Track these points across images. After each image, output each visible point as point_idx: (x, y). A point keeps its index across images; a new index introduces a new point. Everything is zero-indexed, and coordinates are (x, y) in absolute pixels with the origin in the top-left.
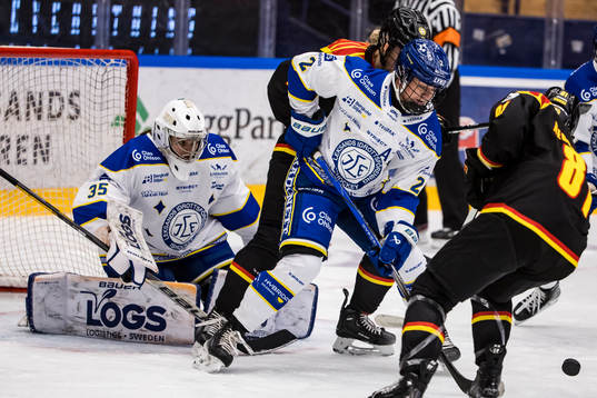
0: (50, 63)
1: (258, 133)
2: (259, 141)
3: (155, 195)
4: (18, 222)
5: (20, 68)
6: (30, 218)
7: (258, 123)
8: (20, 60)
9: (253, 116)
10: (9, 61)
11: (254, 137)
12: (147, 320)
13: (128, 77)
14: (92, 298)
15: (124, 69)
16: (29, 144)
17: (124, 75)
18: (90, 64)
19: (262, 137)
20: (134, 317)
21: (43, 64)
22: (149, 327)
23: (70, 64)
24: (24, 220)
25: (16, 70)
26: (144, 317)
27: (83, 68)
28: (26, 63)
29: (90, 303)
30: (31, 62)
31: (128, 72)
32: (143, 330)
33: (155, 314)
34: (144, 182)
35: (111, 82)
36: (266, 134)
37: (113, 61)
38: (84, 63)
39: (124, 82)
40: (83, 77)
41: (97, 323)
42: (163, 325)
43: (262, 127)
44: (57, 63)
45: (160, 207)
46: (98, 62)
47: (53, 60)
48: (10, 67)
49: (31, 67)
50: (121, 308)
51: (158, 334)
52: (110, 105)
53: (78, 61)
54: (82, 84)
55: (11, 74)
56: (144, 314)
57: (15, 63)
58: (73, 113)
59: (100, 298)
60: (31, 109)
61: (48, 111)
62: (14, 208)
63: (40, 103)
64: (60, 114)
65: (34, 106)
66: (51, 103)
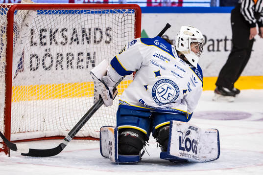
0: (92, 12)
1: (211, 48)
2: (212, 53)
4: (77, 101)
5: (76, 15)
6: (83, 98)
7: (211, 43)
8: (76, 11)
9: (208, 39)
10: (70, 12)
11: (209, 50)
13: (136, 19)
15: (133, 15)
17: (134, 18)
18: (114, 12)
19: (213, 50)
21: (89, 13)
23: (104, 13)
24: (80, 100)
25: (73, 17)
27: (111, 15)
28: (79, 13)
30: (82, 12)
31: (136, 16)
34: (154, 56)
35: (126, 22)
36: (216, 49)
37: (127, 10)
38: (111, 12)
39: (133, 22)
40: (111, 20)
43: (213, 45)
44: (96, 12)
45: (158, 74)
46: (119, 11)
47: (94, 10)
48: (71, 15)
49: (82, 15)
52: (126, 34)
53: (108, 11)
54: (111, 24)
55: (71, 19)
57: (73, 13)
58: (108, 40)
60: (85, 37)
61: (94, 39)
62: (75, 93)
63: (90, 34)
64: (101, 40)
65: (86, 36)
66: (95, 34)
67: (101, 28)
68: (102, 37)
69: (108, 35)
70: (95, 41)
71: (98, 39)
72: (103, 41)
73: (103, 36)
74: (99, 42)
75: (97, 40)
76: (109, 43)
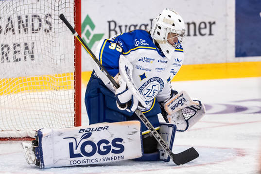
3: (143, 69)
4: (13, 99)
12: (113, 148)
14: (73, 141)
16: (22, 48)
20: (104, 148)
22: (114, 152)
26: (110, 146)
29: (71, 145)
32: (110, 155)
33: (117, 143)
34: (140, 60)
39: (72, 6)
40: (46, 4)
41: (79, 155)
42: (122, 148)
45: (143, 77)
50: (96, 143)
51: (120, 155)
56: (110, 144)
58: (48, 28)
59: (78, 140)
60: (21, 25)
61: (32, 27)
62: (10, 90)
63: (27, 21)
64: (40, 29)
65: (23, 23)
66: (33, 21)
67: (40, 15)
68: (40, 25)
69: (47, 22)
70: (33, 29)
71: (36, 26)
72: (42, 30)
73: (42, 24)
74: (37, 30)
75: (35, 28)
76: (48, 31)
